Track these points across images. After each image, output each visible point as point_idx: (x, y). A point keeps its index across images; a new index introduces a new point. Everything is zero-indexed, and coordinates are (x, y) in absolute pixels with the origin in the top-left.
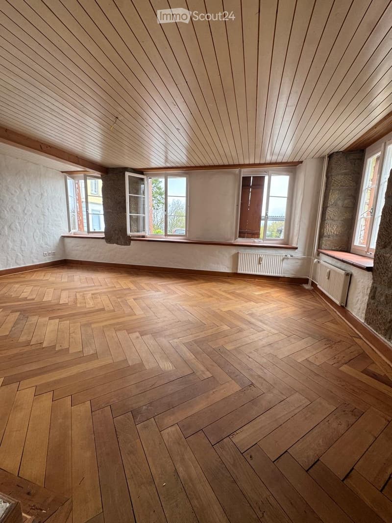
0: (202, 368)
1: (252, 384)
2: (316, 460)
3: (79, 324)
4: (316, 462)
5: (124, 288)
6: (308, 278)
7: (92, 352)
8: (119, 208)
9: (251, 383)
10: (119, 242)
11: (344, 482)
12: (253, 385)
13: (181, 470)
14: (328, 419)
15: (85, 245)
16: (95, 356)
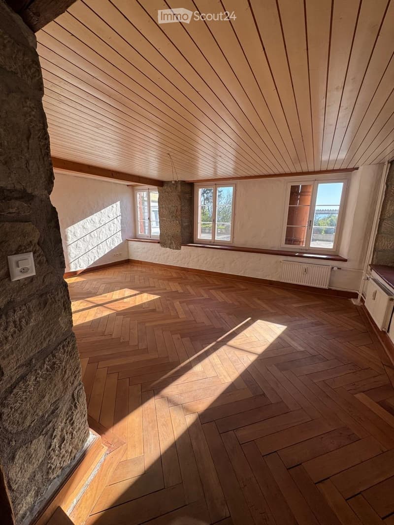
0: (225, 374)
1: (264, 394)
2: (298, 464)
3: (137, 321)
4: (298, 465)
5: (173, 290)
6: (357, 292)
7: (144, 347)
8: (172, 217)
9: (262, 393)
10: (171, 246)
11: (317, 485)
12: (264, 396)
13: (194, 444)
14: (323, 436)
15: (144, 248)
16: (146, 351)
